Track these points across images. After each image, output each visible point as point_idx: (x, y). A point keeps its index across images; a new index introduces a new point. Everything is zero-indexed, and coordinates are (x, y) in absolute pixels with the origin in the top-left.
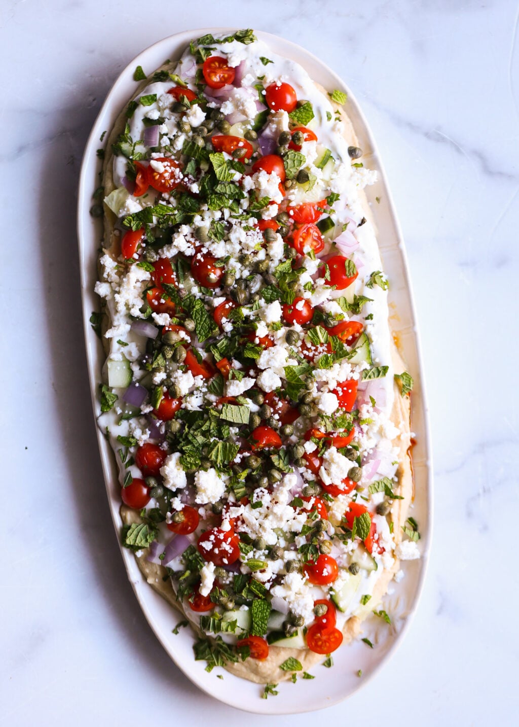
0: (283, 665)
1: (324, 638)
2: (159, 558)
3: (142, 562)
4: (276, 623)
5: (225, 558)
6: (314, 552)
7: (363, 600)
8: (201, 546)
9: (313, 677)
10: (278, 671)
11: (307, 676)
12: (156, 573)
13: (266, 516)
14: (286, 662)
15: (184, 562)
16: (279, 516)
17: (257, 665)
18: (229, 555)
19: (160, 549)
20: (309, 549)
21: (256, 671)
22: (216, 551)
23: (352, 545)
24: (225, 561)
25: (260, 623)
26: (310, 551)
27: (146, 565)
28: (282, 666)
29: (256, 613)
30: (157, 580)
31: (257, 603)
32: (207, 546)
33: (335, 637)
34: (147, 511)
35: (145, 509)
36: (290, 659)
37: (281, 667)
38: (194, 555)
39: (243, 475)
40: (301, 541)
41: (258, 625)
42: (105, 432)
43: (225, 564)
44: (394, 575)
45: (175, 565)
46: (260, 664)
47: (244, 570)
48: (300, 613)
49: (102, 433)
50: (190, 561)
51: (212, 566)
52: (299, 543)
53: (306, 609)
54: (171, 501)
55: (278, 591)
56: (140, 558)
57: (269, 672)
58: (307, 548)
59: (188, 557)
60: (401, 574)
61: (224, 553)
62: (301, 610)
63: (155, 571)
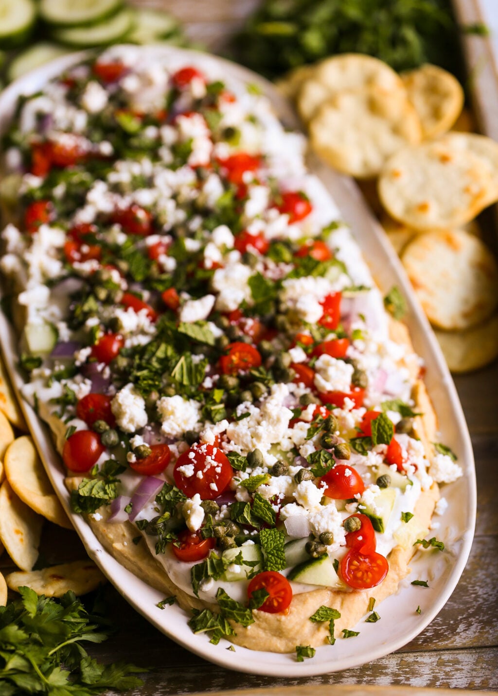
0: (314, 615)
1: (364, 567)
2: (125, 510)
3: (102, 528)
4: (296, 551)
5: (213, 483)
6: (327, 458)
7: (405, 518)
8: (179, 472)
9: (357, 634)
10: (309, 625)
11: (348, 634)
12: (124, 535)
13: (259, 423)
14: (318, 612)
15: (159, 507)
16: (275, 418)
17: (279, 621)
18: (217, 477)
19: (124, 502)
20: (320, 455)
21: (279, 632)
22: (200, 475)
23: (374, 458)
24: (214, 486)
25: (275, 551)
26: (322, 457)
27: (109, 530)
28: (314, 617)
29: (266, 543)
30: (126, 544)
31: (265, 534)
32: (188, 470)
33: (378, 566)
34: (100, 467)
35: (97, 465)
36: (321, 607)
37: (312, 619)
38: (171, 493)
39: (218, 395)
40: (309, 449)
41: (273, 555)
42: (32, 401)
43: (214, 491)
44: (436, 503)
45: (147, 513)
46: (283, 618)
47: (241, 496)
48: (326, 527)
49: (29, 403)
50: (167, 503)
51: (197, 499)
52: (306, 451)
53: (333, 520)
54: (130, 441)
55: (291, 510)
56: (99, 521)
57: (297, 628)
58: (318, 455)
59: (164, 497)
60: (443, 504)
61: (211, 475)
62: (327, 523)
63: (122, 533)
